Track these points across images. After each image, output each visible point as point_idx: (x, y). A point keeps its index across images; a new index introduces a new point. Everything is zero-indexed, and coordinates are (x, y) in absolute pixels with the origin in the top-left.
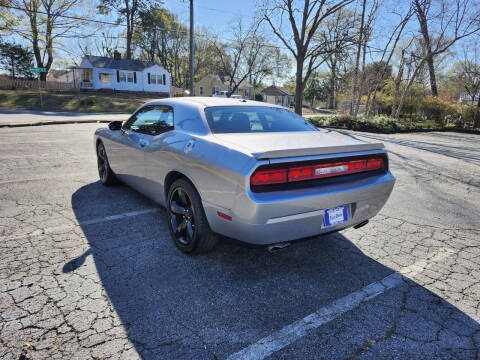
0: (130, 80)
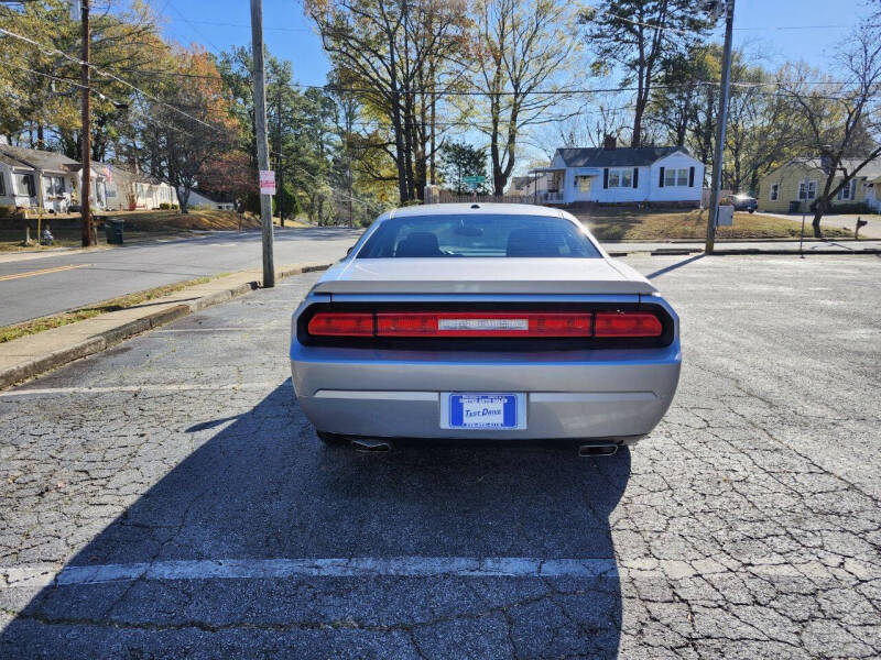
0: (626, 183)
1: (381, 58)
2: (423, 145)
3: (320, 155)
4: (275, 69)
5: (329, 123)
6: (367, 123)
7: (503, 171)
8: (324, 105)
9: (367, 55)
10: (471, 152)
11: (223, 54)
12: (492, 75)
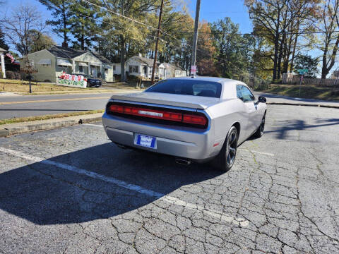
1: (273, 20)
2: (288, 55)
3: (245, 60)
4: (233, 27)
5: (251, 47)
6: (267, 48)
7: (327, 67)
8: (250, 40)
9: (268, 19)
10: (310, 59)
11: (214, 23)
12: (328, 24)
